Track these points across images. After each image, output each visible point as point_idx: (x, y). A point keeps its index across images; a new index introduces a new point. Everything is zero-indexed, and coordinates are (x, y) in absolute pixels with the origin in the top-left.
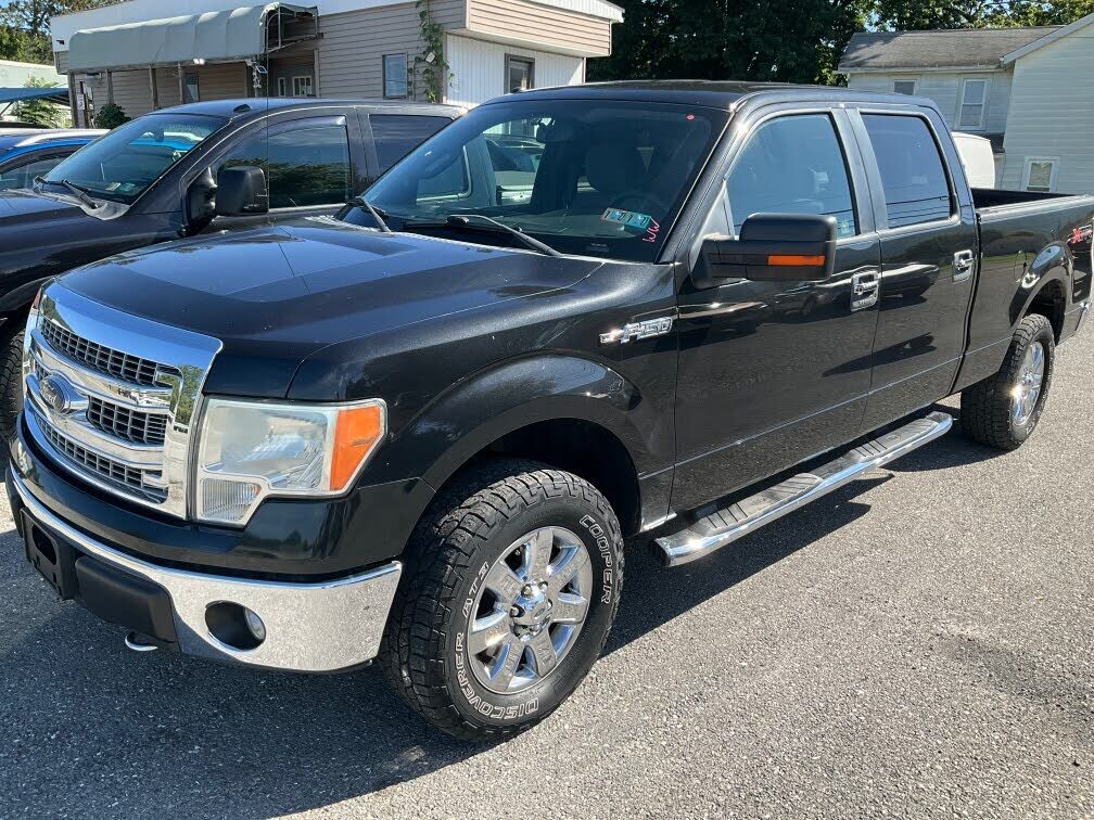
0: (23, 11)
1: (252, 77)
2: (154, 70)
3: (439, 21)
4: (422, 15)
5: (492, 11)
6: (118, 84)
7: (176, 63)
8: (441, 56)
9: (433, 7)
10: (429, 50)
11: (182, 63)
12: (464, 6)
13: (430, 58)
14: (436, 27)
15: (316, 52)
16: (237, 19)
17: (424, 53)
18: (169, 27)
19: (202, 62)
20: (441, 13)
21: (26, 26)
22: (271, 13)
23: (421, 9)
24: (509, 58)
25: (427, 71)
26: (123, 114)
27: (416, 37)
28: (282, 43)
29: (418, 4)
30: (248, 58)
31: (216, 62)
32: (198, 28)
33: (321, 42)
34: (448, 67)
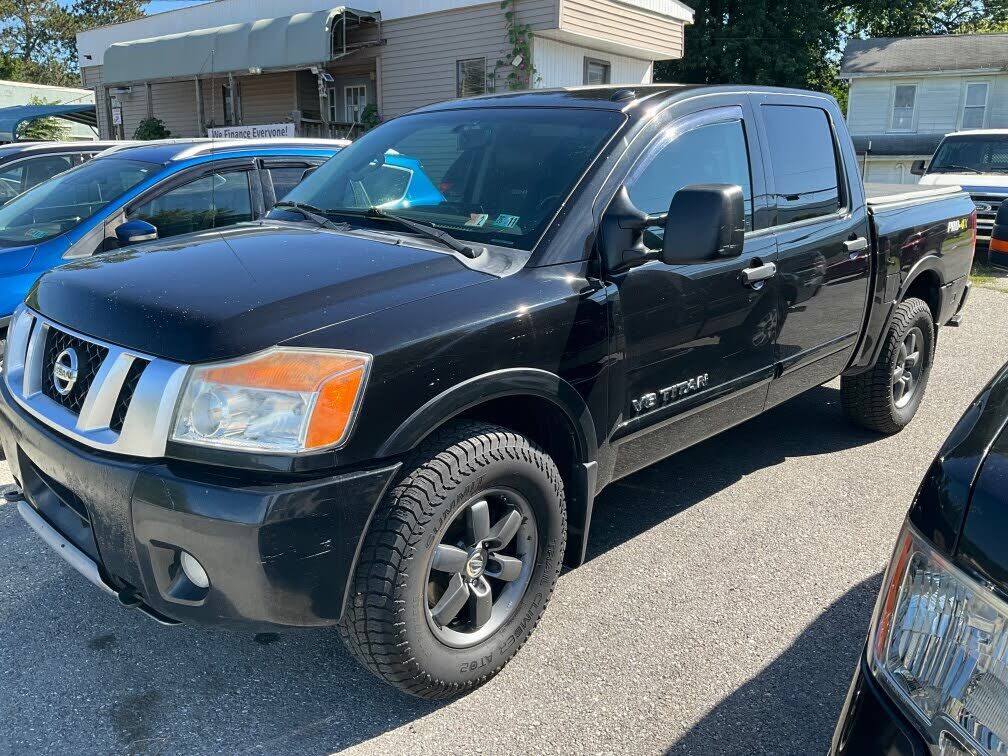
0: (16, 36)
1: (317, 86)
2: (200, 81)
3: (526, 22)
4: (509, 15)
5: (584, 12)
6: (157, 97)
7: (227, 73)
8: (528, 59)
9: (518, 8)
10: (516, 53)
11: (233, 73)
12: (555, 7)
13: (517, 61)
14: (522, 29)
15: (378, 60)
16: (297, 25)
17: (508, 56)
18: (218, 36)
19: (259, 71)
20: (527, 14)
21: (19, 50)
22: (337, 17)
23: (506, 10)
24: (588, 62)
25: (512, 75)
26: (163, 127)
27: (501, 40)
28: (347, 49)
29: (503, 5)
30: (313, 65)
31: (274, 71)
32: (250, 37)
33: (383, 49)
34: (535, 71)
